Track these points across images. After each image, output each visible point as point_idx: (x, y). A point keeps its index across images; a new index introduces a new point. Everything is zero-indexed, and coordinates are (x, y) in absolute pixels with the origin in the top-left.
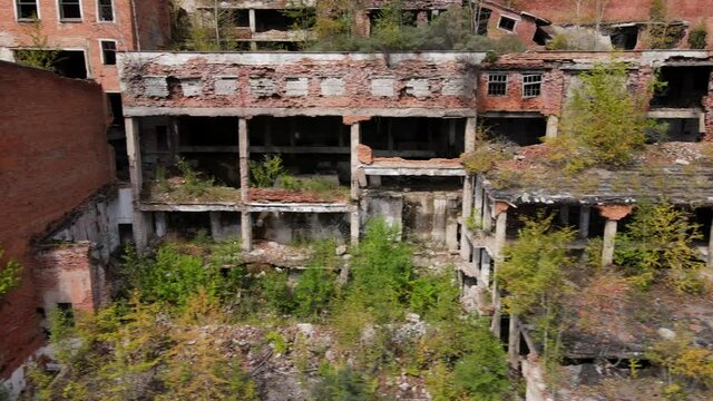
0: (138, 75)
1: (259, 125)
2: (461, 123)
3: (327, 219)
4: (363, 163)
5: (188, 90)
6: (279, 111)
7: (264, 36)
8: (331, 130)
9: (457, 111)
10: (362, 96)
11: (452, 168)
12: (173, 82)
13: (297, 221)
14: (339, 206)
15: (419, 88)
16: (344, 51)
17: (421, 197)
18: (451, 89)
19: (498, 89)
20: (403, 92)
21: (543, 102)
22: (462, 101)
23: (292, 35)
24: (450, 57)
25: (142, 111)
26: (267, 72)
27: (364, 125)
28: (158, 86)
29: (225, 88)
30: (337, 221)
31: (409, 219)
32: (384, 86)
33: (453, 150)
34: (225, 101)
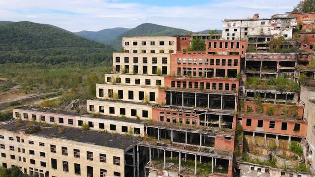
0: (248, 56)
1: (264, 62)
2: (295, 62)
3: (272, 75)
4: (279, 67)
5: (254, 57)
6: (267, 60)
7: (259, 48)
8: (275, 63)
9: (294, 60)
10: (280, 59)
11: (293, 68)
12: (252, 56)
13: (267, 76)
14: (275, 73)
15: (288, 57)
16: (277, 52)
17: (288, 73)
18: (293, 57)
19: (301, 57)
20: (286, 58)
21: (309, 59)
22: (295, 59)
23: (265, 48)
24: (293, 53)
25: (247, 60)
26: (266, 55)
27: (279, 62)
28: (250, 57)
29: (260, 57)
30: (274, 75)
31: (286, 76)
32: (283, 57)
33: (293, 66)
34: (259, 59)
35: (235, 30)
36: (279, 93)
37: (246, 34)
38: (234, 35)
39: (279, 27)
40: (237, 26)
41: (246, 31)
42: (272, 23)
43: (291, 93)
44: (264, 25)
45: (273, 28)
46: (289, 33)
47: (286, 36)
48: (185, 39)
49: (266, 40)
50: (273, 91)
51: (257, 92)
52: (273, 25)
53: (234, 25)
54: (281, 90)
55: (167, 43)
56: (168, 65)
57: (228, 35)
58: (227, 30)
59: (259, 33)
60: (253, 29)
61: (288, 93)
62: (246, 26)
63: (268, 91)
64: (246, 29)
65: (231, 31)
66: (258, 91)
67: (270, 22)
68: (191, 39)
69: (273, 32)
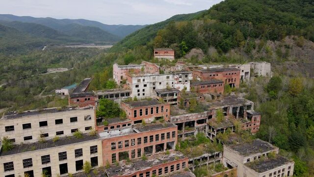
0: (173, 119)
1: (186, 123)
2: (206, 119)
3: (192, 133)
4: (196, 125)
5: (179, 120)
6: (188, 121)
8: (194, 122)
10: (197, 118)
11: (205, 124)
12: (177, 119)
14: (194, 131)
15: (203, 116)
18: (206, 115)
20: (201, 117)
23: (174, 102)
24: (206, 112)
26: (187, 116)
27: (197, 121)
28: (175, 120)
32: (199, 116)
33: (205, 122)
34: (182, 121)
35: (145, 86)
36: (210, 155)
37: (154, 88)
38: (144, 90)
39: (180, 82)
40: (146, 81)
41: (154, 86)
42: (176, 77)
43: (217, 153)
44: (169, 79)
45: (176, 82)
46: (188, 86)
47: (186, 89)
48: (89, 99)
49: (175, 95)
50: (206, 155)
51: (195, 160)
52: (176, 79)
53: (144, 80)
54: (211, 152)
55: (81, 118)
56: (99, 155)
57: (138, 91)
58: (137, 86)
59: (165, 87)
60: (160, 83)
61: (216, 153)
62: (154, 81)
63: (203, 156)
64: (154, 84)
65: (141, 87)
66: (196, 158)
67: (173, 77)
68: (97, 99)
69: (176, 86)
